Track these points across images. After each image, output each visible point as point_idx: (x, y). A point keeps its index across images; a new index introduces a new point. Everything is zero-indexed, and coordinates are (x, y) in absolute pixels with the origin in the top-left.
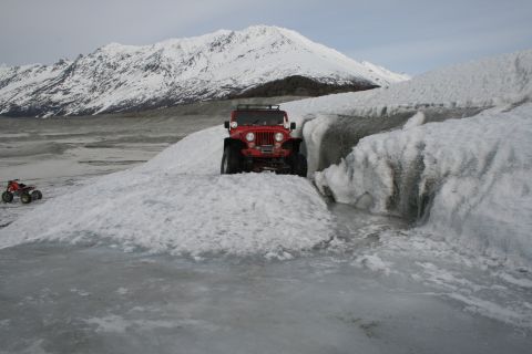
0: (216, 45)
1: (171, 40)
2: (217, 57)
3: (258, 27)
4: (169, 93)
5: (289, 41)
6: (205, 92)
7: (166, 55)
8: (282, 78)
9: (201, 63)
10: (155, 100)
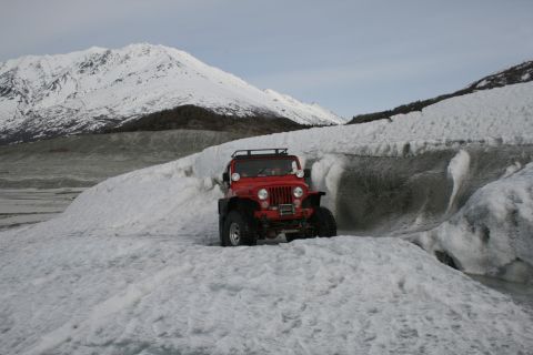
0: (87, 66)
1: (28, 57)
2: (89, 80)
3: (140, 46)
4: (25, 124)
5: (178, 64)
6: (73, 123)
7: (22, 75)
8: (170, 107)
9: (67, 87)
10: (6, 132)
